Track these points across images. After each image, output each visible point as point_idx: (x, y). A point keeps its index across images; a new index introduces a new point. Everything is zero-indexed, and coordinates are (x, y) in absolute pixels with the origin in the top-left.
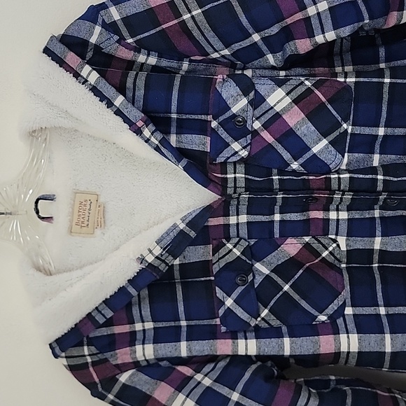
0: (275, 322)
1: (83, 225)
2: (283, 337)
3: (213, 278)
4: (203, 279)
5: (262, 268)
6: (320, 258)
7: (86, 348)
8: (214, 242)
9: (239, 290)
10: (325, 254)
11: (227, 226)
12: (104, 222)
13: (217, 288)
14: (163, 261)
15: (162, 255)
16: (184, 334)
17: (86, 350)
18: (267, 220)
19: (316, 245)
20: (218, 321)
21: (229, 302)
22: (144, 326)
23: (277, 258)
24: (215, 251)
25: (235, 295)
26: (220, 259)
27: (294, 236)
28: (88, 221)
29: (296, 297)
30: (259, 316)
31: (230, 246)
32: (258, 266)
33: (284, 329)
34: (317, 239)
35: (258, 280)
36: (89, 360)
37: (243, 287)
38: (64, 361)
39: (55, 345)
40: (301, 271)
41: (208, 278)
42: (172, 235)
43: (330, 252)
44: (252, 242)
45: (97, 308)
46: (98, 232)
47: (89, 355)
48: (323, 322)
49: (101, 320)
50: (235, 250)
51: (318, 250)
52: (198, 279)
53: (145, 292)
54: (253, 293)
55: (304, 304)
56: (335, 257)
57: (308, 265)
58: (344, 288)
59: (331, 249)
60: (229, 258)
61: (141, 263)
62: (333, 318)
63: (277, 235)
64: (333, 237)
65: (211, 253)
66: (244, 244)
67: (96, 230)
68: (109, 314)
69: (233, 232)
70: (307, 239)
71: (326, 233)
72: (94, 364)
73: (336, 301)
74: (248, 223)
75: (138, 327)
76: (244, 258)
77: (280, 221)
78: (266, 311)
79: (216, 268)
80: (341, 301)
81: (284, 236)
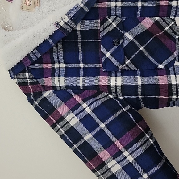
0: (134, 68)
1: (28, 4)
2: (137, 76)
3: (100, 40)
4: (94, 40)
5: (129, 36)
6: (164, 31)
7: (27, 74)
8: (101, 18)
9: (114, 48)
10: (167, 28)
11: (109, 8)
12: (40, 3)
13: (102, 46)
14: (69, 26)
15: (69, 22)
16: (82, 72)
17: (27, 75)
18: (133, 6)
19: (162, 23)
20: (101, 65)
21: (108, 55)
22: (59, 66)
23: (138, 29)
24: (102, 24)
25: (111, 51)
26: (104, 29)
27: (149, 16)
28: (31, 2)
29: (147, 54)
30: (125, 63)
31: (110, 21)
32: (127, 34)
33: (138, 72)
34: (163, 19)
35: (126, 43)
36: (29, 81)
37: (117, 47)
38: (16, 80)
39: (11, 71)
40: (151, 39)
41: (97, 40)
42: (75, 10)
43: (170, 27)
44: (124, 19)
45: (32, 51)
46: (36, 9)
47: (29, 78)
48: (161, 69)
49: (35, 59)
50: (113, 24)
51: (163, 25)
52: (91, 41)
53: (60, 45)
54: (122, 50)
55: (151, 58)
56: (173, 31)
57: (156, 35)
58: (175, 50)
59: (170, 25)
60: (110, 29)
61: (57, 26)
62: (167, 67)
63: (139, 15)
64: (173, 18)
65: (99, 25)
66: (119, 20)
67: (35, 7)
68: (39, 56)
69: (113, 12)
70: (157, 18)
71: (168, 15)
72: (31, 84)
73: (170, 58)
74: (122, 7)
75: (57, 65)
76: (118, 29)
77: (141, 6)
78: (129, 61)
79: (102, 35)
80: (173, 57)
81: (143, 16)
